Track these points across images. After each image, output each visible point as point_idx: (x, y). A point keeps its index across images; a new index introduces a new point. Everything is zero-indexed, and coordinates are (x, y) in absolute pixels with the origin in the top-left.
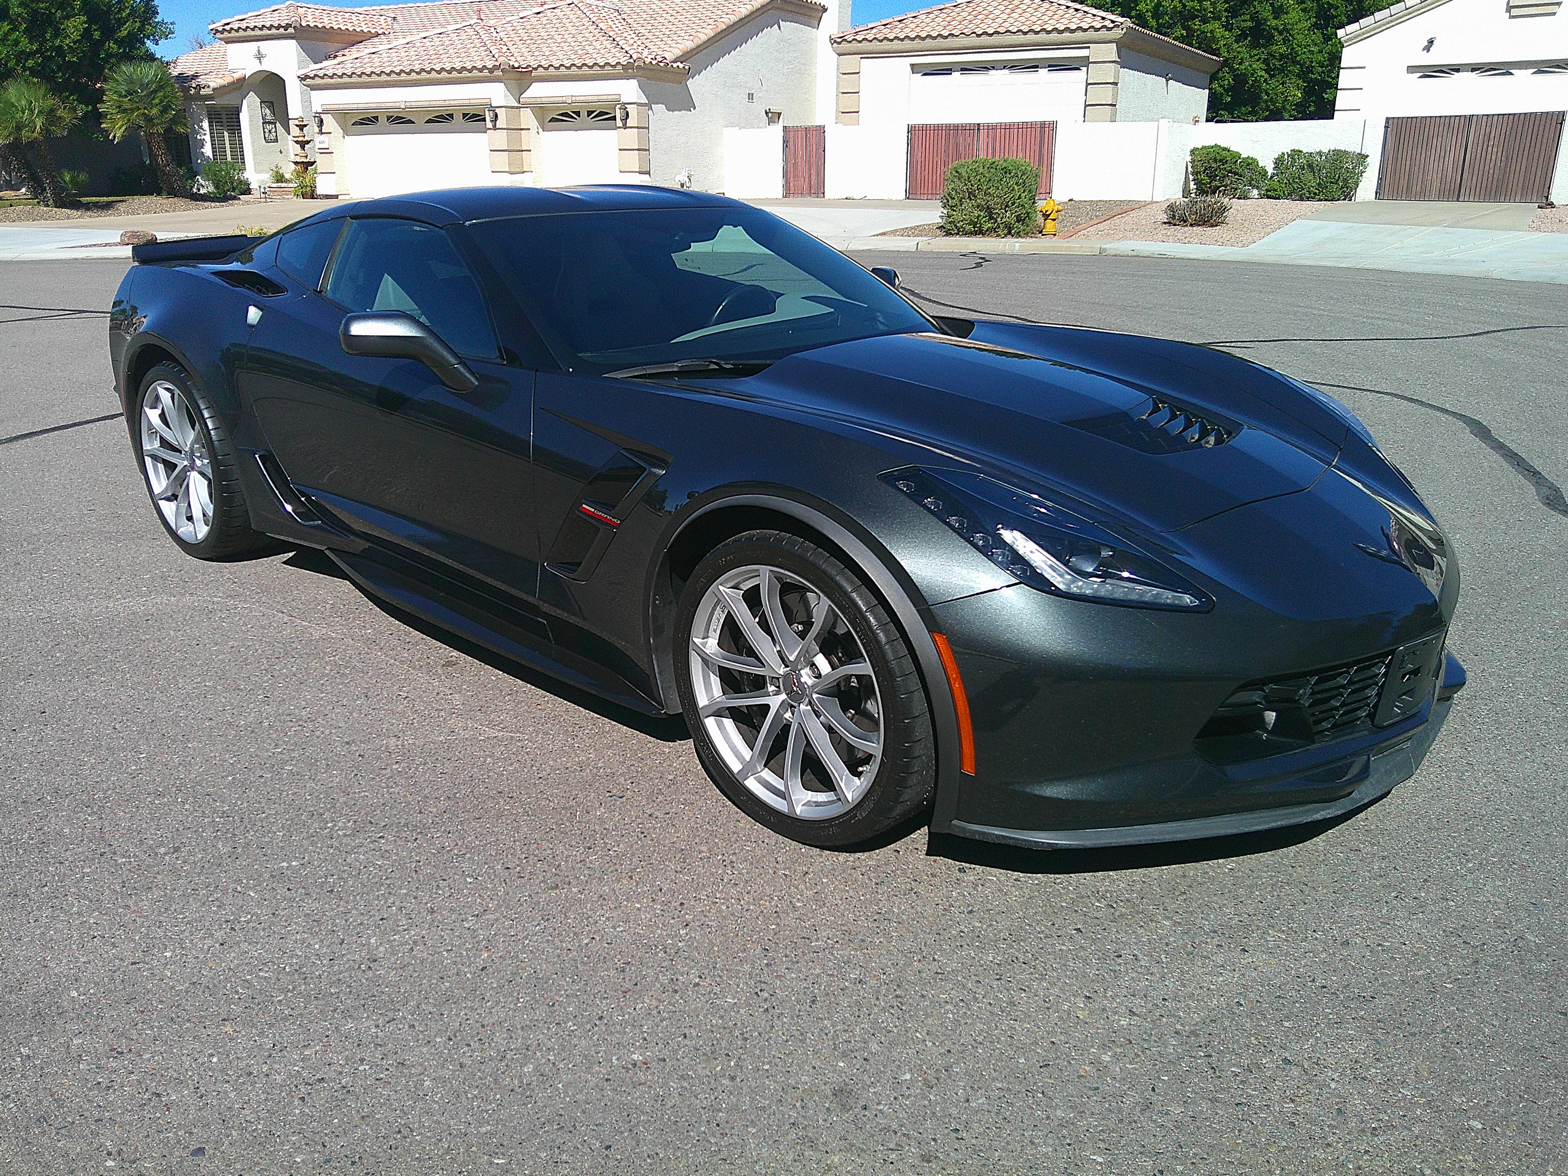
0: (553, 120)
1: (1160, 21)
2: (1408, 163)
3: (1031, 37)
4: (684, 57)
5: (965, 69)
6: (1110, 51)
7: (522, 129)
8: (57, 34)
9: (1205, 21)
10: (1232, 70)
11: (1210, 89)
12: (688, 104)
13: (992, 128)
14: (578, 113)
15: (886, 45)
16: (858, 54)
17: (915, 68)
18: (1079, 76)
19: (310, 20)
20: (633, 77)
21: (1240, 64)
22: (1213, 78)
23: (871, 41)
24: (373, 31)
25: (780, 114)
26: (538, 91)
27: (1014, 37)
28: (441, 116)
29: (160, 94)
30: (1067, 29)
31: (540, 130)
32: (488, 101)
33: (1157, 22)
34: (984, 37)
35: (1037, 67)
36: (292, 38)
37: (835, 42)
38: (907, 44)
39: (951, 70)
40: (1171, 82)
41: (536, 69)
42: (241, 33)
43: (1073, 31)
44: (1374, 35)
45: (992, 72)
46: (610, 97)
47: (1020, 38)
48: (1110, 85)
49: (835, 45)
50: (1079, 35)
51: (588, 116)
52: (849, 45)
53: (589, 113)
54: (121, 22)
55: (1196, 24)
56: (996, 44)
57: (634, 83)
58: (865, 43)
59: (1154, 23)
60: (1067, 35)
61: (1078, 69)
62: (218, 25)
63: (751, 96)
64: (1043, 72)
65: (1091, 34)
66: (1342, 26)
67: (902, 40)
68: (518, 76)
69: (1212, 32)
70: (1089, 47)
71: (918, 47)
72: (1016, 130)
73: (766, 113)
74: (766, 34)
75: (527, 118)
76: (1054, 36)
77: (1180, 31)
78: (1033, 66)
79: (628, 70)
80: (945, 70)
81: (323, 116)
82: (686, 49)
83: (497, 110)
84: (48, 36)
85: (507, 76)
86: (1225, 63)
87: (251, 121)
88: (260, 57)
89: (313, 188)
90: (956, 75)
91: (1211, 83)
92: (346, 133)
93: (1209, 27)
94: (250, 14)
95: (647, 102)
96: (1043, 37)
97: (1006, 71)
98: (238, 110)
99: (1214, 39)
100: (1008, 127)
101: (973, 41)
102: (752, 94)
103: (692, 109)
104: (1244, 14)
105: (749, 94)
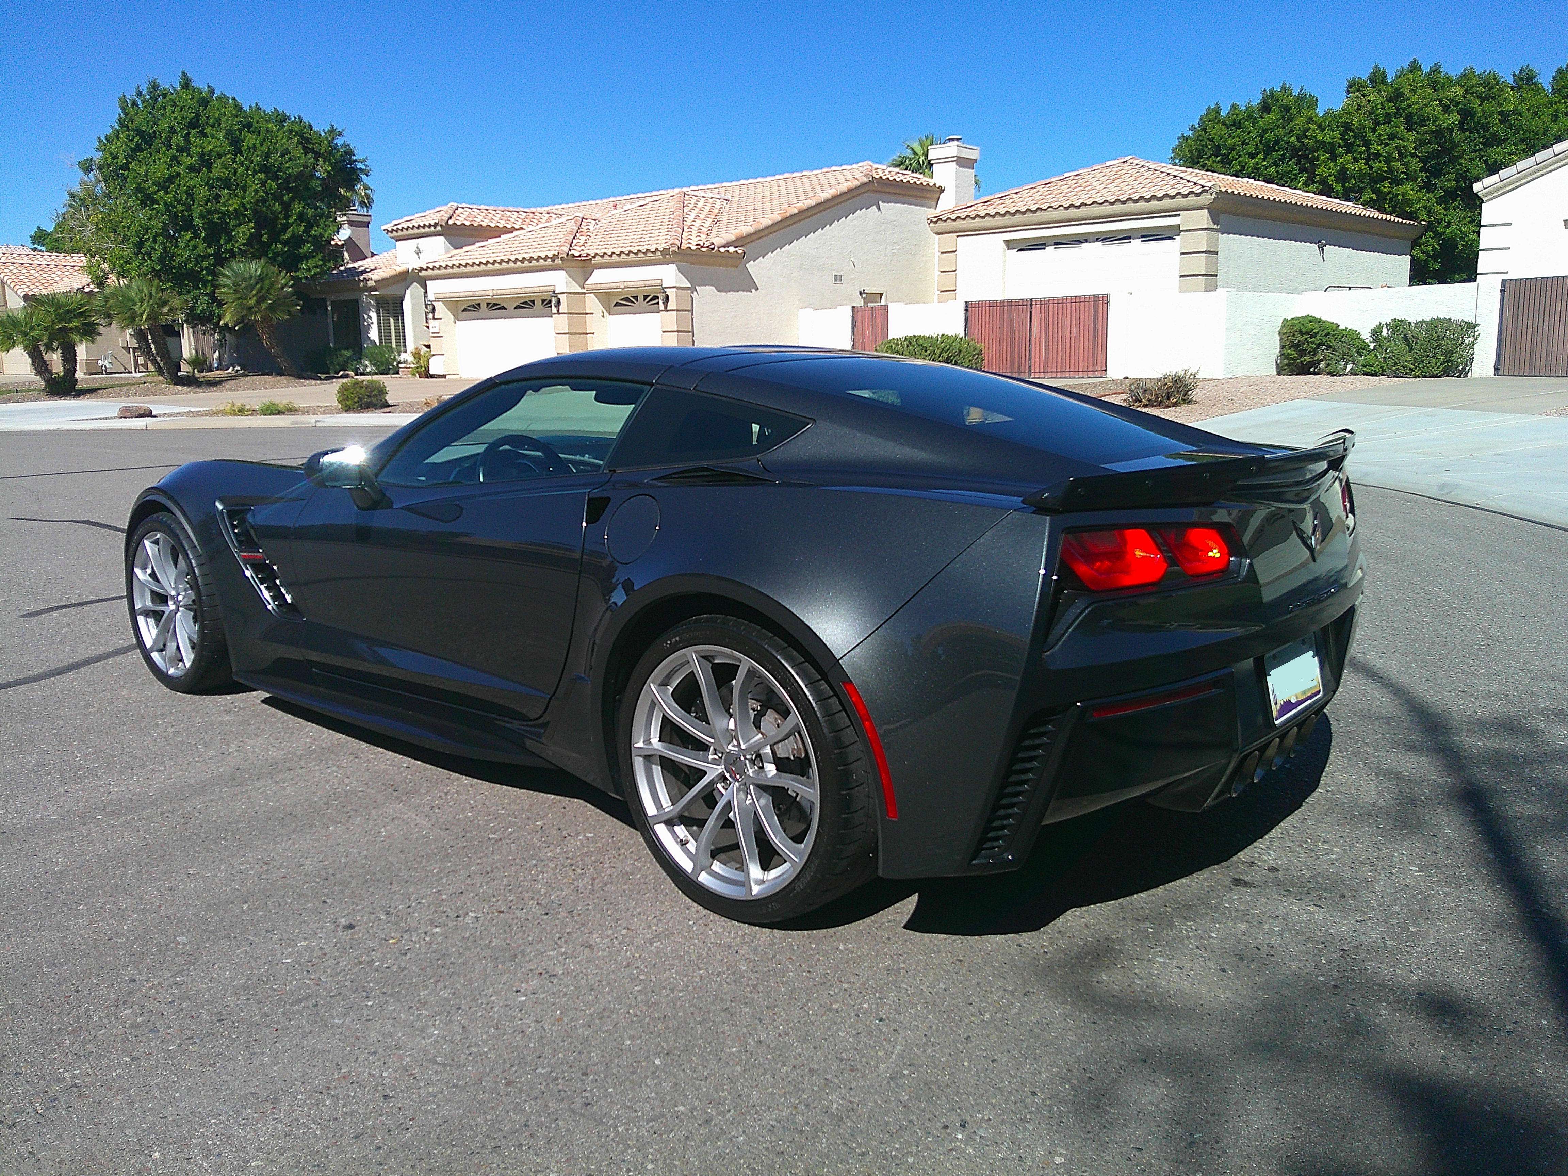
0: (617, 304)
1: (1347, 185)
2: (1529, 332)
3: (1118, 207)
4: (739, 242)
5: (1059, 242)
6: (1203, 218)
7: (587, 314)
8: (230, 239)
9: (1397, 182)
10: (1437, 235)
11: (1411, 256)
12: (750, 285)
13: (1045, 303)
14: (636, 298)
15: (978, 223)
16: (952, 232)
17: (1009, 244)
18: (1172, 247)
19: (461, 219)
20: (673, 263)
21: (1448, 226)
22: (1415, 243)
23: (964, 219)
24: (509, 226)
25: (881, 294)
26: (599, 277)
27: (1102, 208)
28: (525, 303)
29: (258, 286)
30: (1154, 197)
31: (606, 314)
32: (552, 288)
33: (1343, 186)
34: (1071, 210)
35: (1130, 238)
36: (440, 235)
37: (931, 221)
38: (999, 221)
39: (1044, 244)
40: (1327, 248)
41: (594, 257)
42: (405, 232)
43: (1160, 199)
44: (1519, 186)
45: (1084, 245)
46: (654, 282)
47: (1107, 209)
48: (1203, 254)
49: (932, 224)
50: (1167, 203)
51: (645, 300)
52: (945, 224)
53: (645, 297)
54: (286, 227)
55: (1385, 187)
56: (1085, 216)
57: (673, 267)
58: (959, 222)
59: (1339, 187)
60: (1154, 203)
61: (1172, 238)
62: (389, 227)
63: (838, 279)
64: (1136, 243)
65: (1179, 201)
66: (1478, 179)
67: (993, 216)
68: (581, 264)
69: (1403, 195)
70: (1179, 215)
71: (1010, 223)
72: (1069, 305)
73: (861, 294)
74: (860, 217)
75: (592, 303)
76: (1142, 205)
77: (1368, 195)
78: (1126, 237)
79: (666, 256)
80: (1039, 245)
81: (434, 303)
82: (740, 235)
83: (559, 296)
84: (222, 242)
85: (568, 264)
86: (1430, 227)
87: (413, 309)
88: (418, 252)
89: (427, 369)
90: (1050, 249)
91: (1412, 248)
92: (457, 318)
93: (1401, 189)
94: (417, 215)
95: (689, 285)
96: (1130, 206)
97: (1100, 243)
98: (402, 299)
99: (1407, 202)
100: (1060, 302)
101: (1062, 214)
102: (841, 276)
103: (753, 290)
104: (1449, 173)
105: (836, 276)
